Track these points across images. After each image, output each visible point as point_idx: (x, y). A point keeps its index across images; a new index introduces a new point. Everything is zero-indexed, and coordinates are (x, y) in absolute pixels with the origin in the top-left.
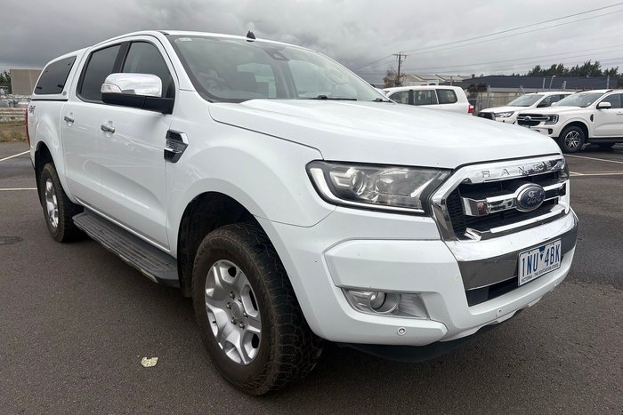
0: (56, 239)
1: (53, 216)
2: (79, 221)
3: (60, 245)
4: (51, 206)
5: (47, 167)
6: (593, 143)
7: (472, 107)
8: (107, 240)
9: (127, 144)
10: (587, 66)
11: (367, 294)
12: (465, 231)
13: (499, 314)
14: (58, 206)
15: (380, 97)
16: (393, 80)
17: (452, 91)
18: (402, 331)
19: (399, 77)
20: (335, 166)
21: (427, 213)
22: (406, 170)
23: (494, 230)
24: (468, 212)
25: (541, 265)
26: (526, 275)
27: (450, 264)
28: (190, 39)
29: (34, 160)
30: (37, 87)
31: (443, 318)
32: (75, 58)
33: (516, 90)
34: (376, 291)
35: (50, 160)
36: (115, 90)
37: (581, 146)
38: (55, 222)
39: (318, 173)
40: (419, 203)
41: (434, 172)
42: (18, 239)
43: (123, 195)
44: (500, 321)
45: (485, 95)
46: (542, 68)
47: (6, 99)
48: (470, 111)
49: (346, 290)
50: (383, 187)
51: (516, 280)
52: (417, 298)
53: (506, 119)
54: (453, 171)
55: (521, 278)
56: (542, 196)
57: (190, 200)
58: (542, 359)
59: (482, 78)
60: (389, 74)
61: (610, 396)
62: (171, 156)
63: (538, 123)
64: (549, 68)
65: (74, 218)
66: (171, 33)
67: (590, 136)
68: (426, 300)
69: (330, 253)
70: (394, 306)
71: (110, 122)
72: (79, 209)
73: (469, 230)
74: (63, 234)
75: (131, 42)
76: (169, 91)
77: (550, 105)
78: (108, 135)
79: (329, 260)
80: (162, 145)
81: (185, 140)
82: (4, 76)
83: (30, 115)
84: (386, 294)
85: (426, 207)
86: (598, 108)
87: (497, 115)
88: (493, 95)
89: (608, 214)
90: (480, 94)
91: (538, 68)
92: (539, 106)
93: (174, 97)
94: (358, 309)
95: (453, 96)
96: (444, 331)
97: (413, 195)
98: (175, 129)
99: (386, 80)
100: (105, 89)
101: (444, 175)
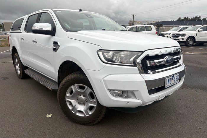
0: (19, 78)
1: (18, 70)
2: (26, 71)
3: (21, 80)
4: (17, 67)
5: (16, 54)
6: (197, 43)
7: (157, 32)
8: (36, 77)
9: (42, 46)
10: (196, 17)
11: (117, 91)
12: (147, 71)
13: (159, 97)
14: (20, 67)
15: (123, 29)
16: (132, 23)
17: (150, 26)
18: (128, 103)
19: (133, 22)
20: (106, 51)
21: (135, 66)
22: (129, 52)
23: (157, 71)
24: (149, 65)
25: (173, 82)
26: (167, 85)
27: (143, 81)
28: (60, 12)
29: (11, 52)
30: (12, 28)
31: (141, 98)
32: (23, 18)
33: (172, 26)
34: (119, 90)
35: (17, 52)
36: (36, 28)
37: (193, 44)
38: (19, 72)
39: (101, 54)
40: (132, 63)
41: (137, 52)
42: (7, 78)
43: (41, 63)
44: (160, 99)
45: (162, 27)
46: (181, 18)
47: (2, 32)
48: (156, 33)
49: (110, 90)
50: (121, 58)
51: (164, 86)
52: (132, 92)
53: (168, 36)
54: (143, 52)
55: (166, 86)
56: (173, 60)
57: (61, 64)
58: (175, 112)
59: (161, 22)
60: (130, 21)
61: (196, 123)
62: (55, 50)
63: (179, 37)
64: (184, 18)
65: (25, 71)
66: (54, 9)
67: (196, 41)
68: (135, 93)
69: (105, 79)
70: (126, 95)
71: (36, 39)
72: (26, 68)
73: (149, 71)
74: (21, 76)
75: (42, 13)
76: (54, 28)
77: (183, 31)
78: (35, 43)
79: (104, 81)
80: (52, 46)
81: (59, 44)
82: (2, 25)
83: (10, 37)
84: (123, 91)
85: (135, 64)
86: (199, 31)
87: (165, 34)
88: (165, 27)
89: (200, 66)
90: (160, 27)
91: (180, 18)
92: (179, 31)
93: (55, 30)
94: (114, 96)
95: (151, 28)
96: (141, 103)
97: (130, 60)
98: (56, 41)
99: (129, 23)
100: (33, 28)
101: (140, 53)
